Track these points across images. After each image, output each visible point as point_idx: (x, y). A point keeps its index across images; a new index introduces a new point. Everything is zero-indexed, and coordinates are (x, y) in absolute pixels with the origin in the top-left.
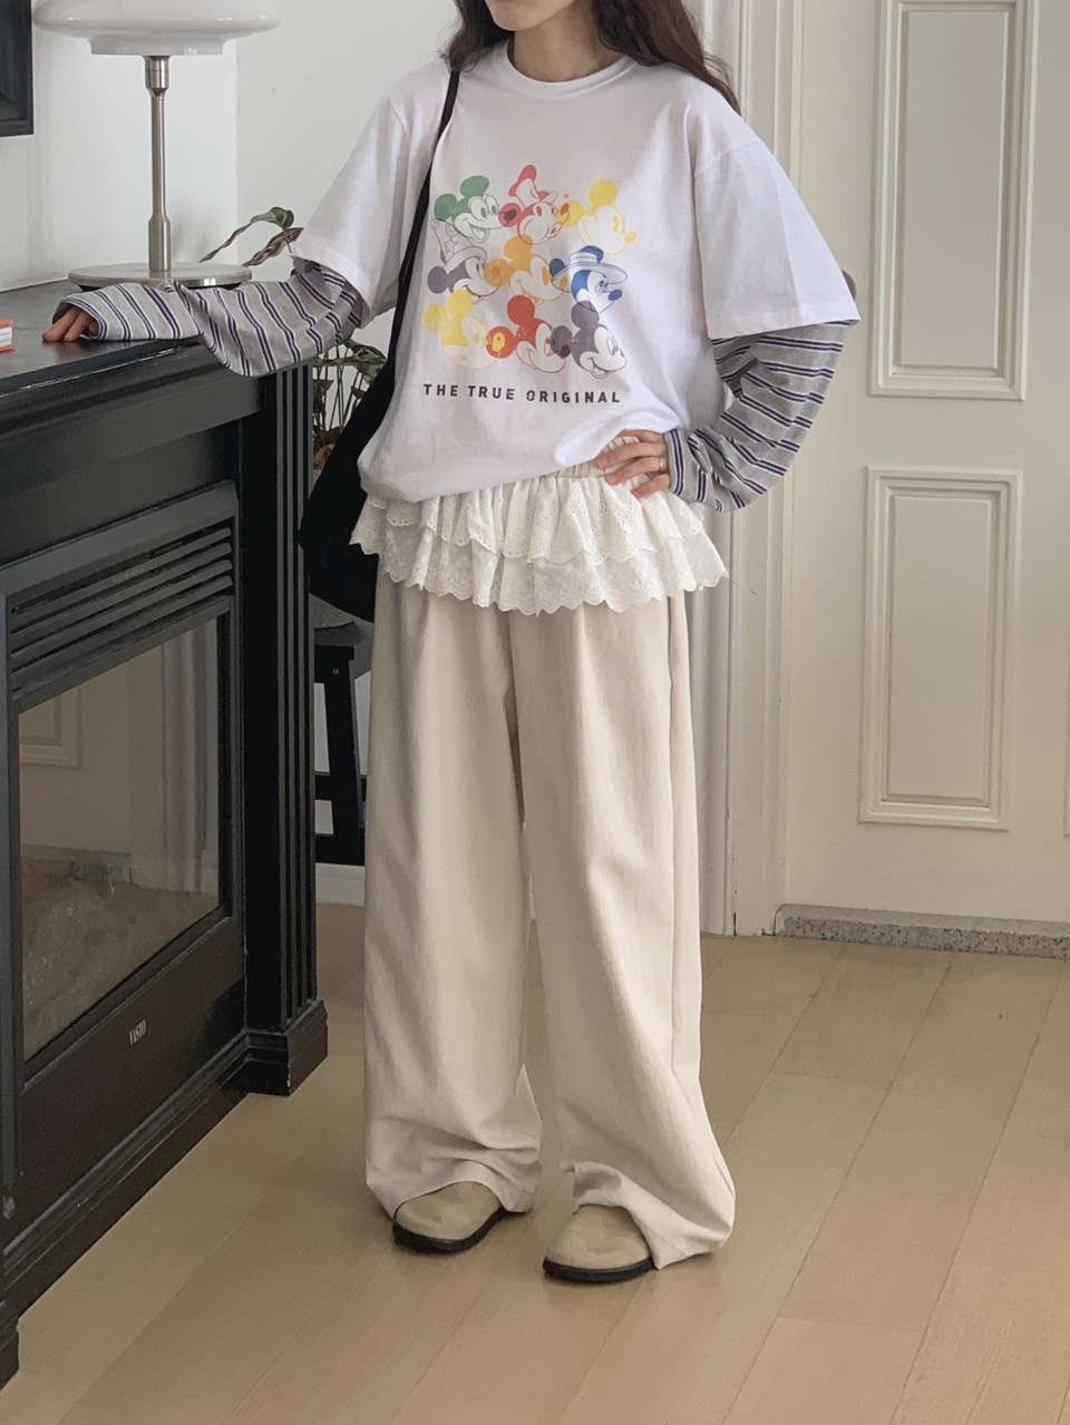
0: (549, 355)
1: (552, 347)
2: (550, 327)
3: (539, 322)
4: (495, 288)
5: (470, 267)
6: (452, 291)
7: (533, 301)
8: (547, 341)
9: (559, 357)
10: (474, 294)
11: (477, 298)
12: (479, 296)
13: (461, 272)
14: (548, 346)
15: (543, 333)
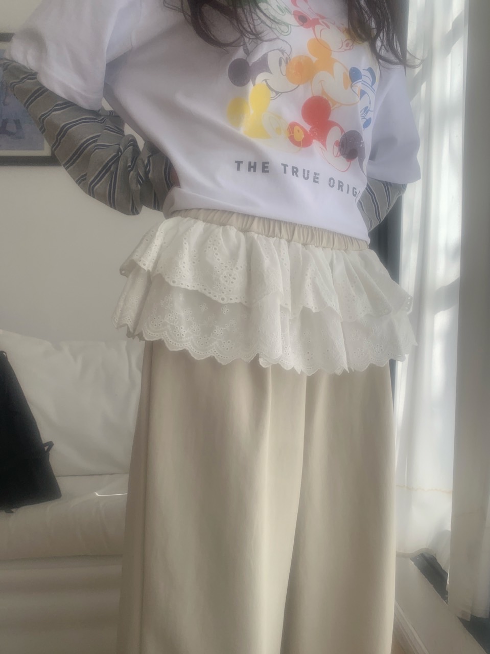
0: (337, 156)
1: (340, 150)
2: (342, 130)
3: (333, 124)
4: (297, 85)
5: (272, 61)
6: (254, 85)
7: (330, 102)
8: (337, 143)
9: (345, 159)
10: (272, 90)
11: (274, 94)
12: (277, 93)
13: (263, 65)
14: (336, 149)
15: (334, 135)
